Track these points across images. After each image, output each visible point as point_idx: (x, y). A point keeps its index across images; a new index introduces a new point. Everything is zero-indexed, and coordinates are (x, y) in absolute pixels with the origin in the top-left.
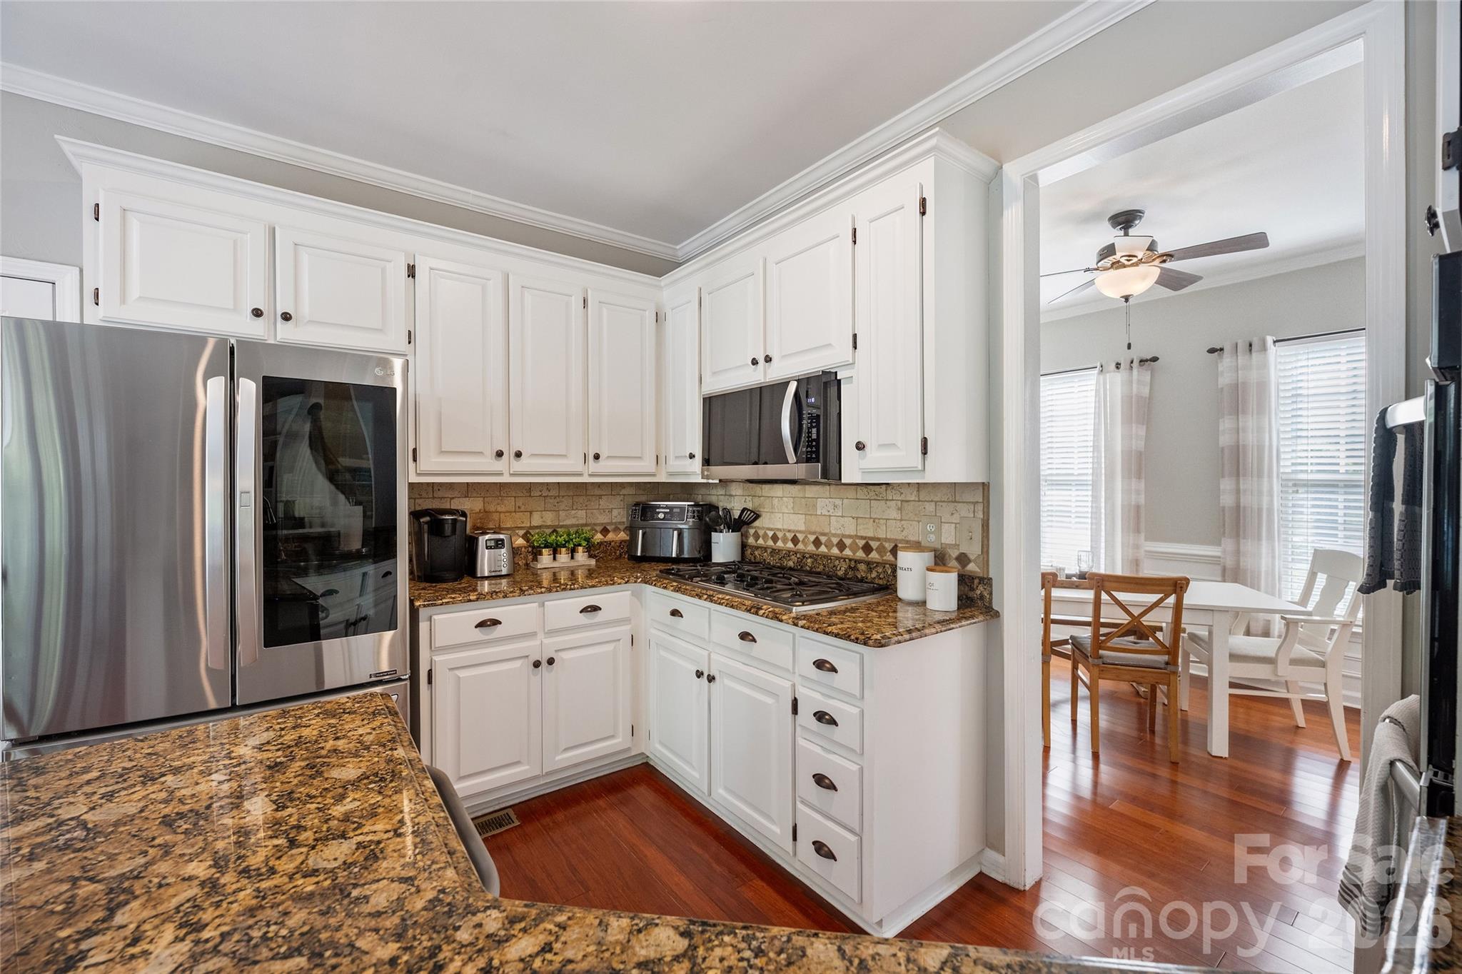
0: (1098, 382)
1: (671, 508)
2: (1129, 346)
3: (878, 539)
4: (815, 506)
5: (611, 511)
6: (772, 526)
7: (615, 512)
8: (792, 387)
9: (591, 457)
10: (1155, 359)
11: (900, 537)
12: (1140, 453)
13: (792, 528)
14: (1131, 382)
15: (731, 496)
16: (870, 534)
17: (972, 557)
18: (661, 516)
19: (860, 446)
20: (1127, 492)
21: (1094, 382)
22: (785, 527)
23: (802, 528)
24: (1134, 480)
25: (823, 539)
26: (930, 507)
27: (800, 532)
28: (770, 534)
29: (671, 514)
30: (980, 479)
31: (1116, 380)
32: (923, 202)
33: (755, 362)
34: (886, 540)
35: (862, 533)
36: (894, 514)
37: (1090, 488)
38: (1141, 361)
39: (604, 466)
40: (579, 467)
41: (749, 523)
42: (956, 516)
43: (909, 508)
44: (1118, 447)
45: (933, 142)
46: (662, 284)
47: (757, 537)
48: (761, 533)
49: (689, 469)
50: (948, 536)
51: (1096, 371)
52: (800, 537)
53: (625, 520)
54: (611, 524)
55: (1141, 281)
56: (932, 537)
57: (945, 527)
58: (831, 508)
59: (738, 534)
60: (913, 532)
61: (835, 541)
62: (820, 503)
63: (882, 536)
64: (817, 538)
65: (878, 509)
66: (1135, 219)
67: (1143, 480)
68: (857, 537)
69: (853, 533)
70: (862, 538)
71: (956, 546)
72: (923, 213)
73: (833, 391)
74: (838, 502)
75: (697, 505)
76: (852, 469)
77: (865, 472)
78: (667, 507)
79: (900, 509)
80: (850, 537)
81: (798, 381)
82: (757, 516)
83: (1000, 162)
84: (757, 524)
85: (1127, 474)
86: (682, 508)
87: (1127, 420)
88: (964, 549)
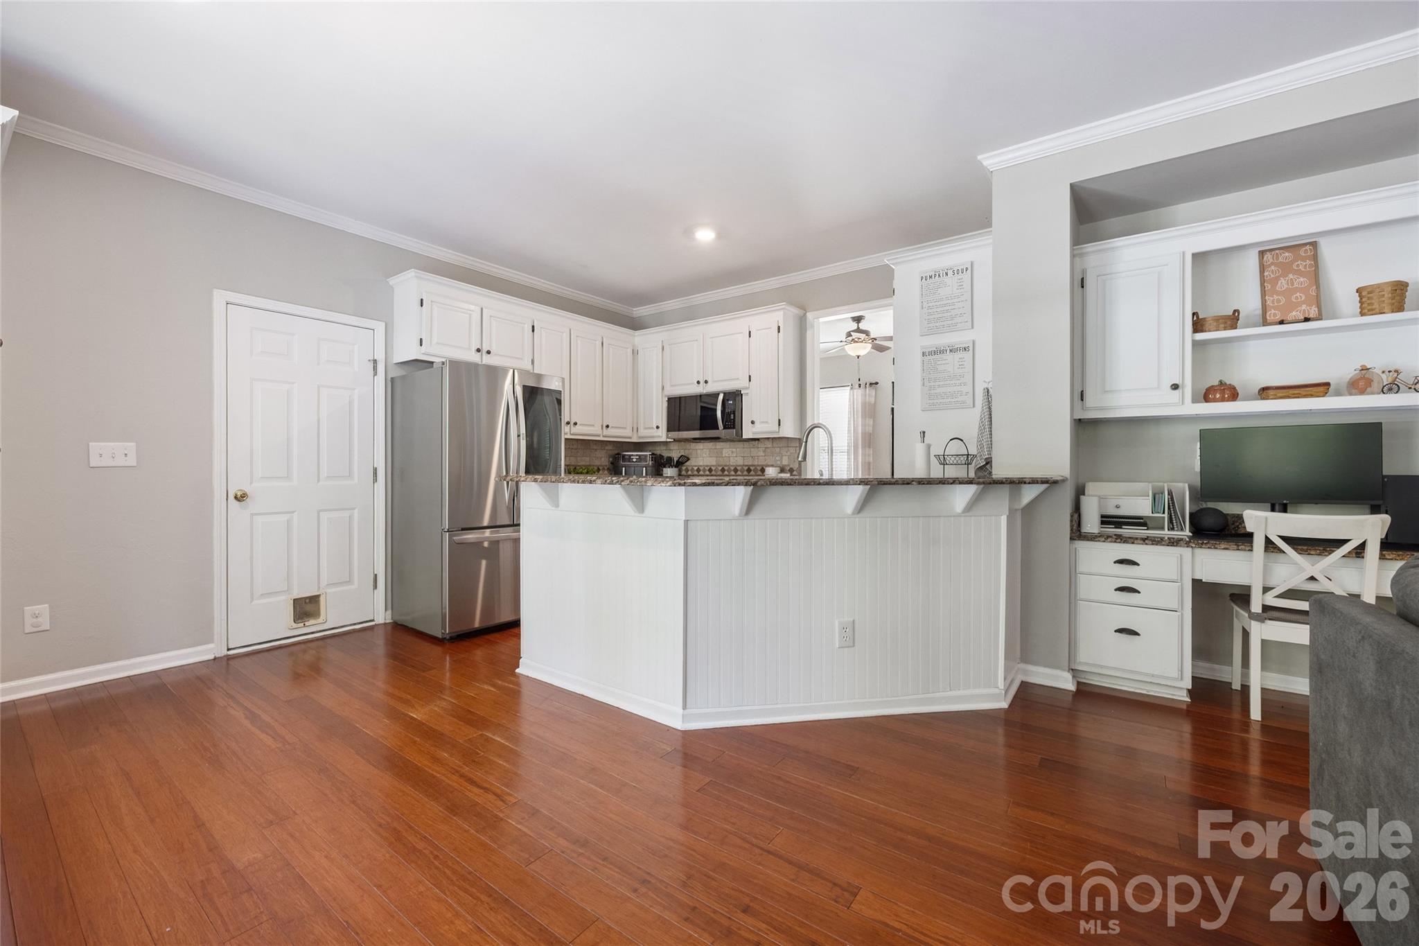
0: (850, 393)
1: (640, 456)
2: (859, 380)
3: (754, 466)
4: (722, 453)
5: (601, 458)
6: (697, 464)
7: (603, 459)
8: (721, 397)
9: (604, 426)
10: (877, 383)
11: (764, 464)
12: (870, 434)
13: (709, 464)
14: (865, 396)
15: (670, 450)
16: (750, 464)
17: (795, 469)
18: (634, 460)
19: (753, 422)
20: (864, 455)
21: (848, 394)
22: (705, 464)
23: (714, 464)
24: (867, 449)
25: (726, 468)
26: (778, 450)
27: (713, 466)
28: (696, 468)
29: (640, 459)
30: (798, 436)
31: (859, 393)
32: (779, 328)
33: (698, 382)
34: (758, 465)
35: (746, 464)
36: (762, 453)
37: (846, 454)
38: (870, 384)
39: (610, 432)
40: (599, 432)
41: (682, 463)
42: (789, 453)
43: (768, 450)
44: (860, 431)
45: (784, 306)
46: (636, 334)
47: (687, 470)
48: (690, 468)
49: (655, 434)
50: (785, 462)
51: (849, 388)
52: (713, 468)
53: (607, 464)
54: (601, 466)
55: (864, 349)
56: (779, 462)
57: (784, 457)
58: (730, 452)
59: (677, 469)
60: (770, 460)
61: (732, 468)
62: (724, 451)
63: (756, 463)
64: (723, 468)
65: (754, 452)
66: (861, 319)
67: (871, 449)
68: (744, 465)
69: (742, 464)
70: (746, 466)
71: (789, 465)
72: (779, 332)
73: (738, 399)
74: (734, 450)
75: (653, 454)
76: (748, 433)
77: (754, 433)
78: (637, 455)
79: (764, 451)
80: (740, 466)
81: (725, 393)
82: (688, 459)
83: (805, 310)
84: (687, 463)
85: (864, 447)
86: (646, 456)
87: (864, 417)
88: (791, 466)
